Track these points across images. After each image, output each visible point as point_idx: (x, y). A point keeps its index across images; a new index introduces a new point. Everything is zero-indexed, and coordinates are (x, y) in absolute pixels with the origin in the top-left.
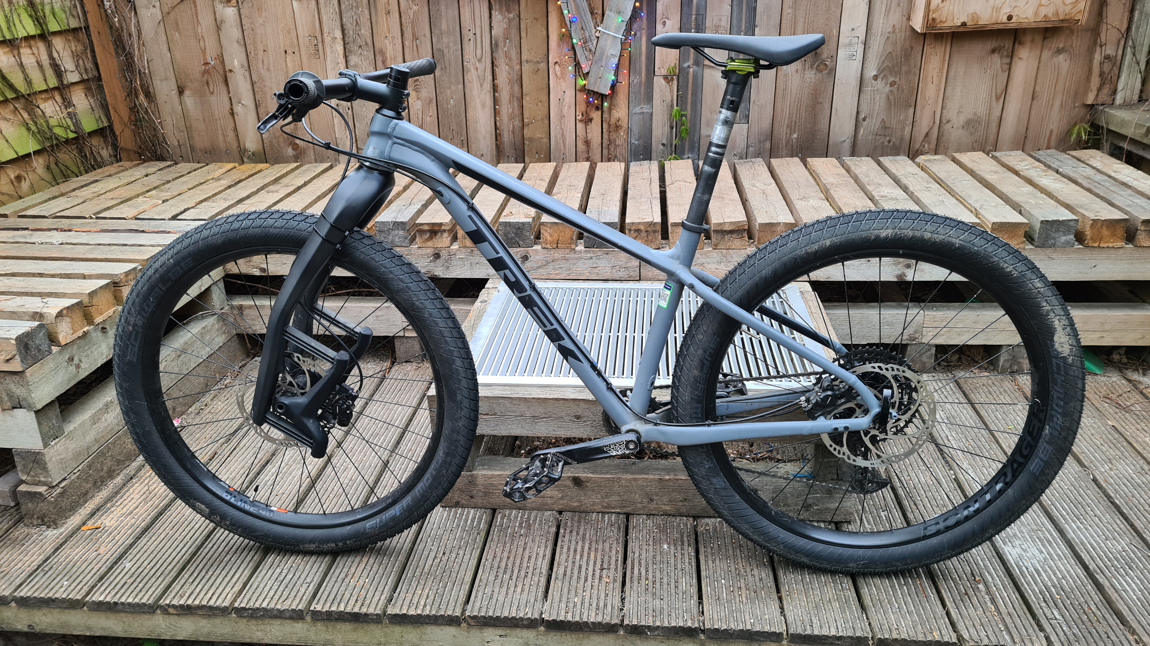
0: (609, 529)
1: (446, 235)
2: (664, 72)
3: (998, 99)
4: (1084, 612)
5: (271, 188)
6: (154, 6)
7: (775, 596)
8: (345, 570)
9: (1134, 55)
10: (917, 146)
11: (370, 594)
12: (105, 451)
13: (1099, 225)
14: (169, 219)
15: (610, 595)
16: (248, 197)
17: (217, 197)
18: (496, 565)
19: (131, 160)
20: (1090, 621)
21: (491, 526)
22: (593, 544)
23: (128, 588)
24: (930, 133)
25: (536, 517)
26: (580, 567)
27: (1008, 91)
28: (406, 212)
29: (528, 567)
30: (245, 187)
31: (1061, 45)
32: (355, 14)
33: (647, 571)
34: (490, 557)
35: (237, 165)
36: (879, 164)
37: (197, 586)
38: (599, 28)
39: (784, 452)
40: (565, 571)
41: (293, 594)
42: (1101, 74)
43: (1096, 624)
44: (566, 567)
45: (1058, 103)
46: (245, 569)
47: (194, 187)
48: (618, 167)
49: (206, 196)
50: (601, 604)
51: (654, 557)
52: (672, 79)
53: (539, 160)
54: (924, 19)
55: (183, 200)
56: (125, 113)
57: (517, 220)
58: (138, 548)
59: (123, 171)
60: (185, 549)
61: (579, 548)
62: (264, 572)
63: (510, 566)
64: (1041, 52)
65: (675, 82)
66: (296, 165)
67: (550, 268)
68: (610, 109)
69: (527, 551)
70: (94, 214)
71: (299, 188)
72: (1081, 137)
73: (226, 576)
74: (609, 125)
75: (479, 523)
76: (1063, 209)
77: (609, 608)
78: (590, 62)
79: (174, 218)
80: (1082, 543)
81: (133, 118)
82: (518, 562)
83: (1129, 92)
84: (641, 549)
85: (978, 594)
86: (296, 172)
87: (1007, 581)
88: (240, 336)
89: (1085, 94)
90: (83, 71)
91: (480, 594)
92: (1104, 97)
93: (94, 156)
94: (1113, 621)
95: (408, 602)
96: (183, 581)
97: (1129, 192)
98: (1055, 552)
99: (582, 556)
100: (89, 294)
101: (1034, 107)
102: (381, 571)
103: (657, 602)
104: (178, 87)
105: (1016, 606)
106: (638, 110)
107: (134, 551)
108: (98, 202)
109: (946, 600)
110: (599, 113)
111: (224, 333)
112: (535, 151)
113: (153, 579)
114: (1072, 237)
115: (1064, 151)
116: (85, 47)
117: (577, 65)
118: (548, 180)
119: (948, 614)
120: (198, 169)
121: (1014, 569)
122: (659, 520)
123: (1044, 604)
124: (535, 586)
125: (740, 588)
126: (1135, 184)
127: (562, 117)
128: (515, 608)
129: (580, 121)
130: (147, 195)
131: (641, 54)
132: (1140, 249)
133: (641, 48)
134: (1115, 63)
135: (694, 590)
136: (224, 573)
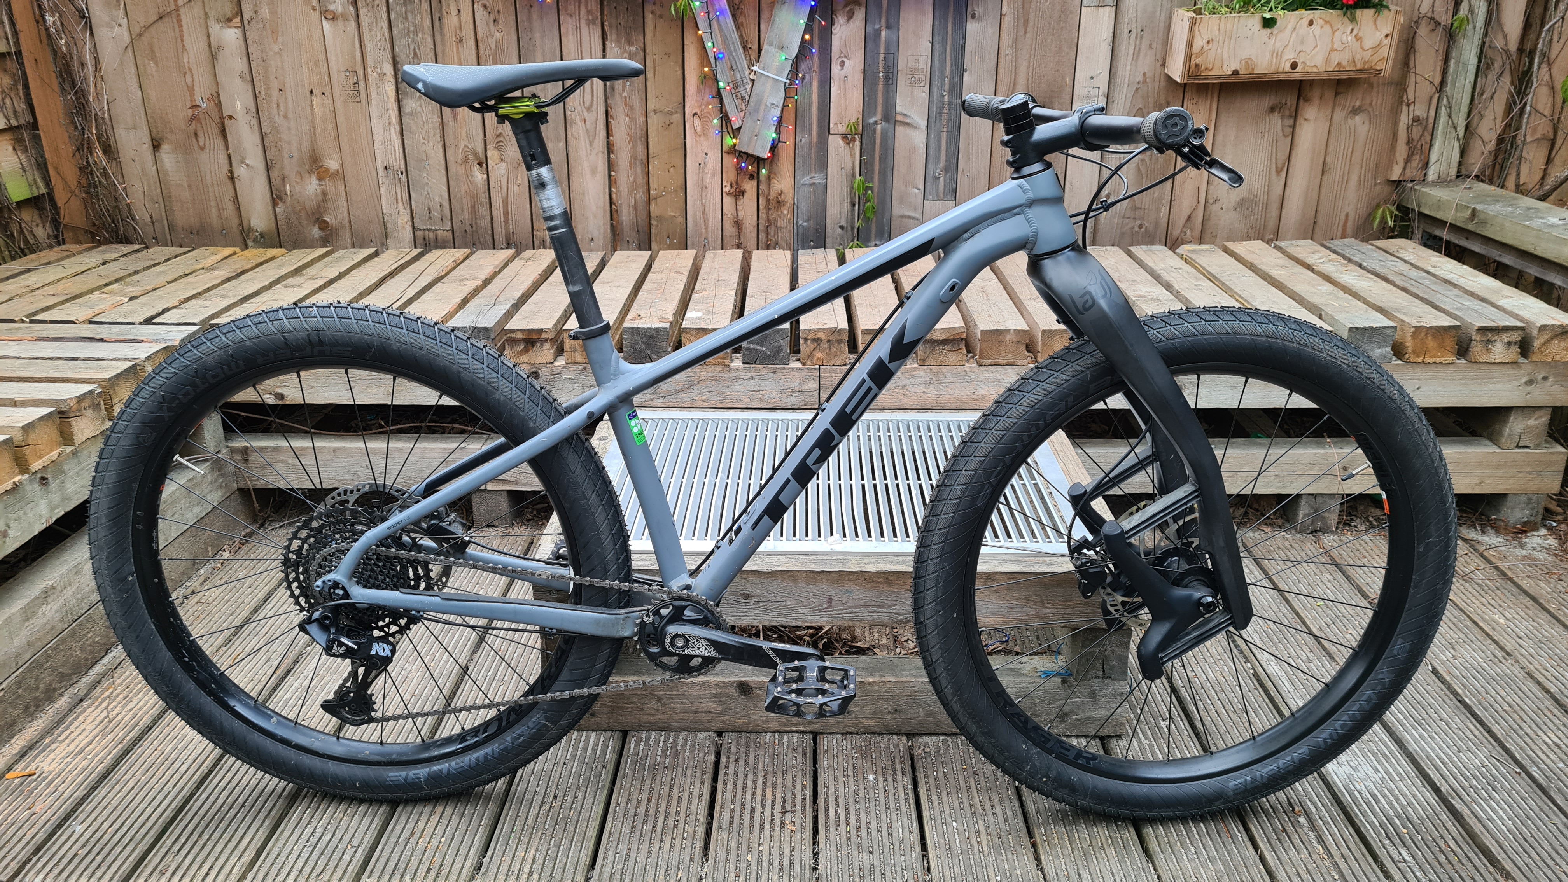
0: (790, 755)
1: (547, 346)
2: (842, 129)
3: (1279, 172)
4: (1441, 851)
5: (290, 281)
6: (120, 25)
7: (1026, 842)
8: (410, 825)
9: (1450, 117)
10: (1177, 233)
11: (448, 860)
12: (42, 661)
13: (1423, 334)
14: (141, 323)
15: (798, 849)
16: (257, 293)
17: (211, 292)
18: (632, 812)
19: (79, 242)
20: (1450, 862)
21: (620, 756)
22: (770, 777)
23: (80, 863)
24: (1193, 216)
25: (686, 740)
26: (753, 810)
27: (1292, 163)
28: (490, 314)
29: (678, 813)
30: (252, 280)
31: (1358, 104)
32: (413, 41)
33: (848, 813)
34: (623, 800)
35: (238, 250)
36: (1130, 254)
37: (186, 856)
38: (755, 68)
39: (1023, 642)
40: (732, 817)
41: (332, 864)
42: (1409, 142)
43: (1458, 867)
44: (733, 811)
45: (1354, 178)
46: (258, 830)
47: (176, 280)
48: (782, 257)
49: (195, 292)
50: (786, 862)
51: (856, 792)
52: (854, 140)
53: (671, 247)
54: (1185, 65)
55: (161, 297)
56: (71, 174)
57: (649, 326)
58: (94, 803)
59: (68, 257)
60: (166, 803)
61: (750, 784)
62: (287, 833)
63: (652, 812)
64: (1333, 112)
65: (858, 143)
66: (325, 250)
67: (694, 393)
68: (769, 178)
69: (676, 790)
70: (26, 316)
71: (331, 282)
72: (1386, 222)
73: (230, 840)
74: (768, 200)
75: (604, 752)
76: (1375, 313)
77: (798, 867)
78: (742, 114)
79: (148, 321)
80: (1428, 757)
81: (84, 182)
82: (663, 806)
83: (1444, 164)
84: (836, 782)
85: (1299, 830)
86: (326, 259)
87: (1335, 811)
88: (244, 493)
89: (1389, 167)
90: (11, 115)
91: (611, 854)
92: (1413, 171)
93: (25, 236)
94: (1480, 861)
95: (506, 869)
96: (164, 850)
97: (1456, 291)
98: (1395, 769)
99: (754, 794)
100: (23, 427)
101: (1325, 183)
102: (463, 826)
103: (865, 856)
104: (152, 140)
105: (1351, 845)
106: (807, 180)
107: (88, 807)
108: (33, 299)
109: (1259, 840)
110: (755, 183)
111: (221, 487)
112: (665, 235)
113: (119, 849)
114: (1389, 349)
115: (1365, 240)
116: (15, 81)
117: (725, 118)
118: (687, 273)
119: (1262, 859)
120: (180, 255)
121: (1343, 795)
122: (859, 740)
123: (1387, 842)
124: (690, 839)
125: (978, 833)
126: (1461, 282)
127: (703, 188)
128: (663, 872)
129: (729, 194)
130: (106, 289)
131: (811, 104)
132: (1475, 366)
133: (811, 97)
134: (1426, 127)
135: (916, 838)
136: (226, 836)
